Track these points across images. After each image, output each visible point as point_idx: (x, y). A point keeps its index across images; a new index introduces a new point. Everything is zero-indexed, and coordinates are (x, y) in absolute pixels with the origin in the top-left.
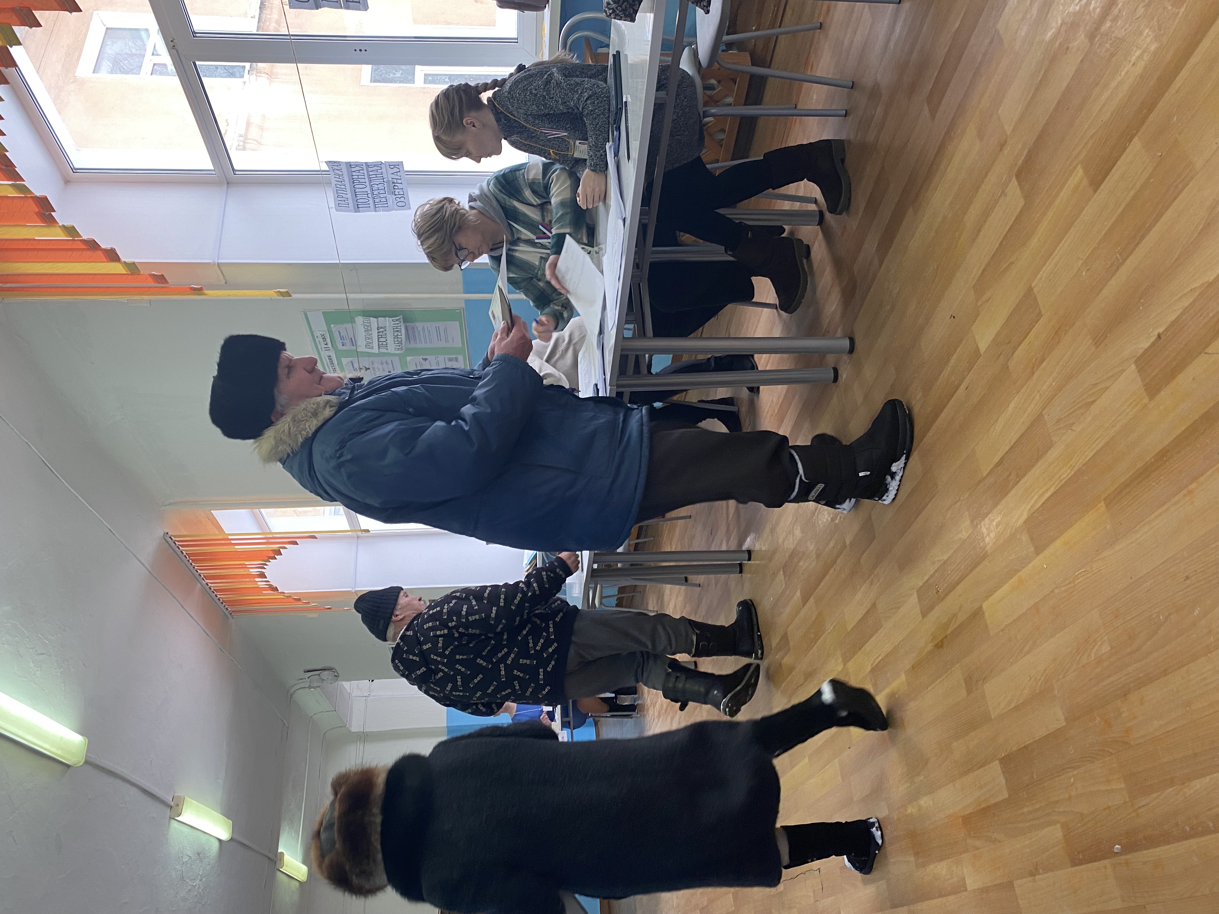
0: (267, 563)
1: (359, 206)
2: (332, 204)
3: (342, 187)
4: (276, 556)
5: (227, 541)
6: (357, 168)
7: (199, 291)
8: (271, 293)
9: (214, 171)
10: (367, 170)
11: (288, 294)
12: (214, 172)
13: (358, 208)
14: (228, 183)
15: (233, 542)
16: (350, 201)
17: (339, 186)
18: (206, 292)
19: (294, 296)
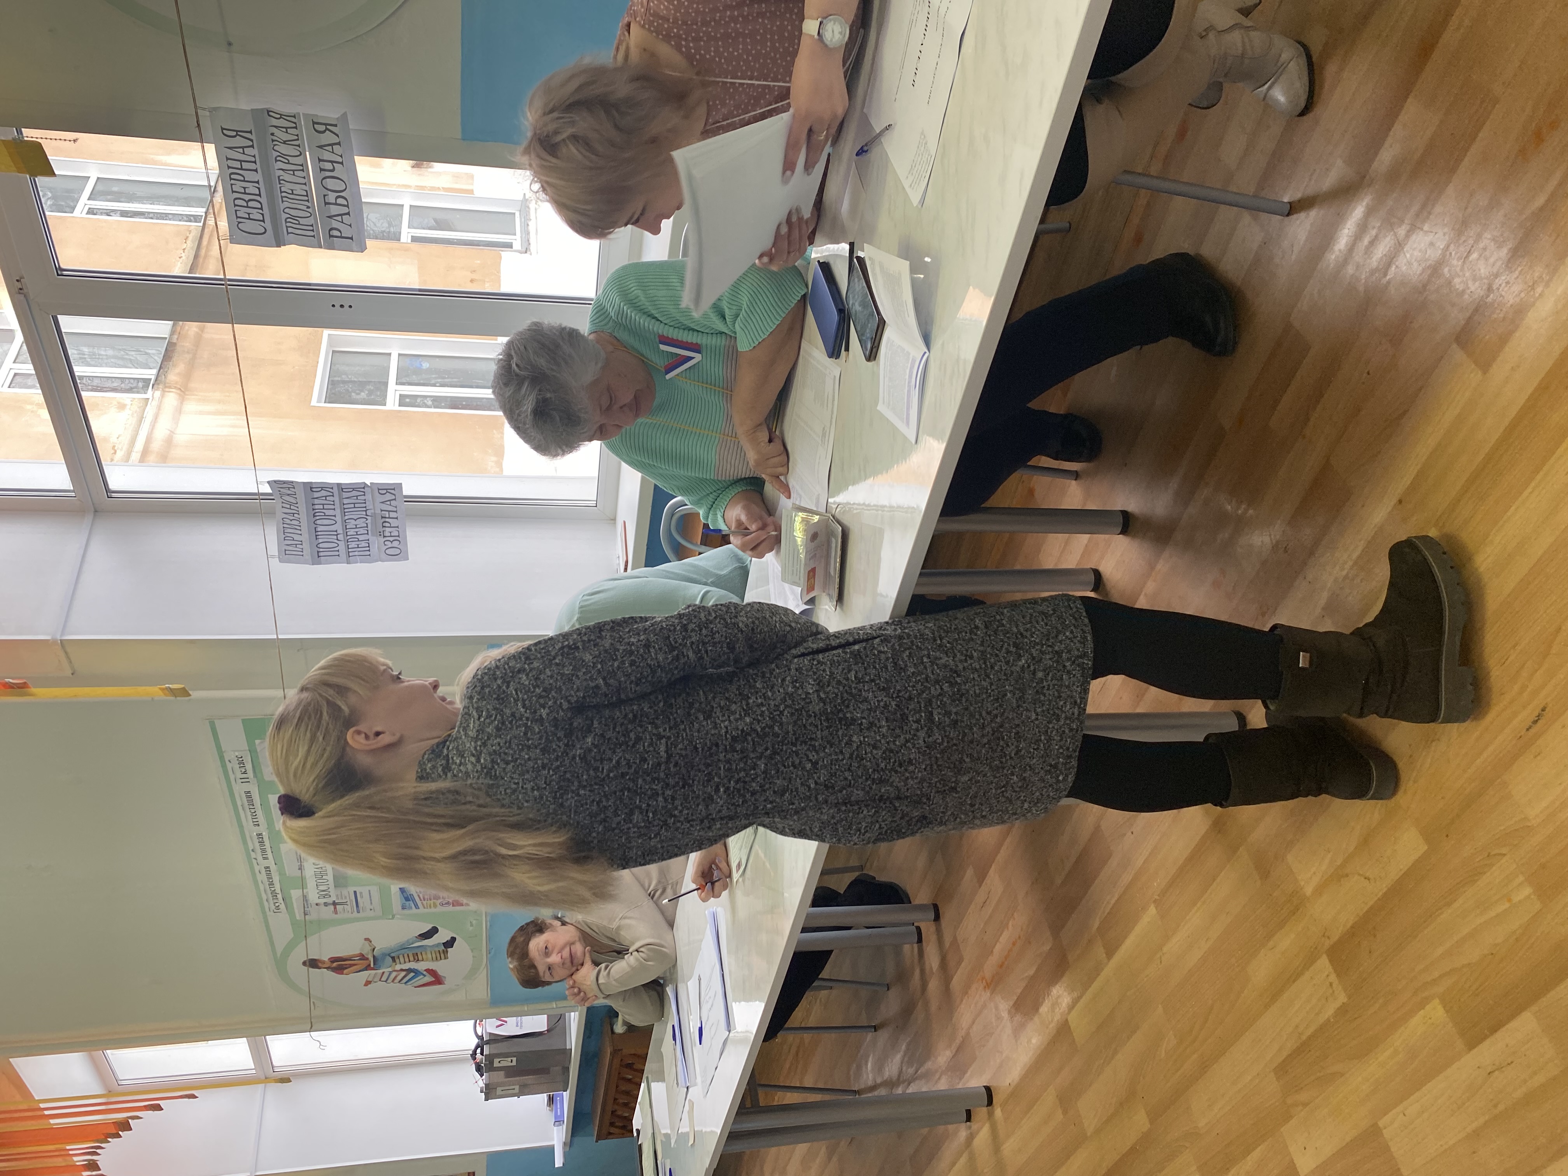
0: (102, 1145)
1: (321, 554)
2: (274, 549)
3: (294, 522)
4: (120, 1133)
5: (35, 1112)
6: (324, 493)
7: (21, 688)
8: (154, 691)
9: (73, 491)
10: (340, 495)
11: (184, 692)
12: (73, 494)
13: (319, 557)
14: (96, 511)
15: (46, 1113)
16: (306, 546)
17: (288, 521)
18: (34, 690)
19: (195, 694)
